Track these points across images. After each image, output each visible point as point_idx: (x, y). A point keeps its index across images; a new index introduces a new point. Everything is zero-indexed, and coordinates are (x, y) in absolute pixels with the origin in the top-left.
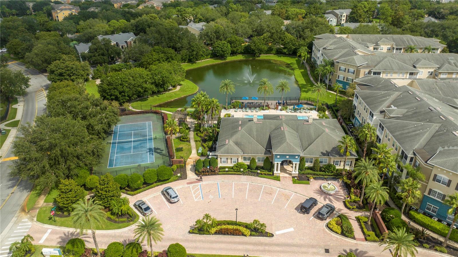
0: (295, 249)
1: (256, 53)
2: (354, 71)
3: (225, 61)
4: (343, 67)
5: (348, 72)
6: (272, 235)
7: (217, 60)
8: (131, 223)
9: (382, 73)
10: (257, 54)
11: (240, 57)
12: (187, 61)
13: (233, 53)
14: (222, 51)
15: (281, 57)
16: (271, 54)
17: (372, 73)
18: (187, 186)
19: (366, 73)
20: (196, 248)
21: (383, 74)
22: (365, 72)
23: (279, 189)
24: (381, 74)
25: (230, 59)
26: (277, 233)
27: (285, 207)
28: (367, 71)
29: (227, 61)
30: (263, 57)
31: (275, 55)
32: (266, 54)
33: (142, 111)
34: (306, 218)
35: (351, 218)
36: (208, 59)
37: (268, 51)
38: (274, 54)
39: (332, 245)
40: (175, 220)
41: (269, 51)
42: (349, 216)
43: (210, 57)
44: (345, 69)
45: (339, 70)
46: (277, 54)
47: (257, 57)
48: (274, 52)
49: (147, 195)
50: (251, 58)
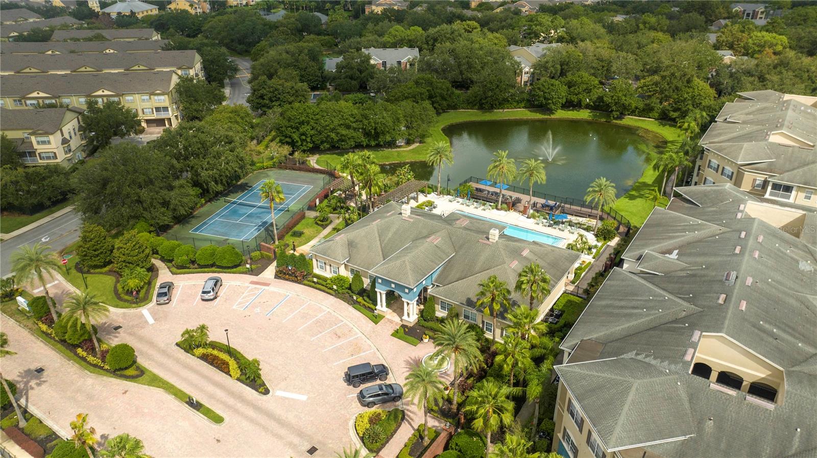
0: (273, 425)
1: (612, 111)
2: (733, 173)
3: (549, 117)
4: (715, 162)
5: (722, 174)
6: (267, 392)
7: (533, 113)
8: (134, 305)
9: (795, 188)
10: (614, 113)
11: (584, 114)
12: (477, 107)
13: (569, 105)
14: (545, 98)
15: (664, 125)
16: (650, 118)
17: (771, 184)
18: (247, 284)
19: (758, 182)
20: (161, 365)
21: (797, 191)
22: (755, 180)
23: (360, 334)
24: (794, 193)
25: (561, 114)
26: (277, 392)
27: (334, 364)
28: (760, 179)
29: (553, 116)
30: (629, 121)
31: (657, 122)
32: (640, 117)
33: (321, 170)
34: (344, 392)
35: (412, 423)
36: (520, 108)
37: (644, 110)
38: (656, 119)
39: (331, 446)
40: (182, 322)
41: (645, 112)
42: (411, 419)
43: (523, 105)
44: (718, 166)
45: (708, 167)
46: (661, 119)
47: (615, 119)
48: (656, 115)
49: (189, 279)
50: (603, 120)
